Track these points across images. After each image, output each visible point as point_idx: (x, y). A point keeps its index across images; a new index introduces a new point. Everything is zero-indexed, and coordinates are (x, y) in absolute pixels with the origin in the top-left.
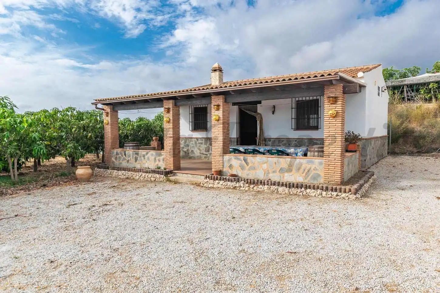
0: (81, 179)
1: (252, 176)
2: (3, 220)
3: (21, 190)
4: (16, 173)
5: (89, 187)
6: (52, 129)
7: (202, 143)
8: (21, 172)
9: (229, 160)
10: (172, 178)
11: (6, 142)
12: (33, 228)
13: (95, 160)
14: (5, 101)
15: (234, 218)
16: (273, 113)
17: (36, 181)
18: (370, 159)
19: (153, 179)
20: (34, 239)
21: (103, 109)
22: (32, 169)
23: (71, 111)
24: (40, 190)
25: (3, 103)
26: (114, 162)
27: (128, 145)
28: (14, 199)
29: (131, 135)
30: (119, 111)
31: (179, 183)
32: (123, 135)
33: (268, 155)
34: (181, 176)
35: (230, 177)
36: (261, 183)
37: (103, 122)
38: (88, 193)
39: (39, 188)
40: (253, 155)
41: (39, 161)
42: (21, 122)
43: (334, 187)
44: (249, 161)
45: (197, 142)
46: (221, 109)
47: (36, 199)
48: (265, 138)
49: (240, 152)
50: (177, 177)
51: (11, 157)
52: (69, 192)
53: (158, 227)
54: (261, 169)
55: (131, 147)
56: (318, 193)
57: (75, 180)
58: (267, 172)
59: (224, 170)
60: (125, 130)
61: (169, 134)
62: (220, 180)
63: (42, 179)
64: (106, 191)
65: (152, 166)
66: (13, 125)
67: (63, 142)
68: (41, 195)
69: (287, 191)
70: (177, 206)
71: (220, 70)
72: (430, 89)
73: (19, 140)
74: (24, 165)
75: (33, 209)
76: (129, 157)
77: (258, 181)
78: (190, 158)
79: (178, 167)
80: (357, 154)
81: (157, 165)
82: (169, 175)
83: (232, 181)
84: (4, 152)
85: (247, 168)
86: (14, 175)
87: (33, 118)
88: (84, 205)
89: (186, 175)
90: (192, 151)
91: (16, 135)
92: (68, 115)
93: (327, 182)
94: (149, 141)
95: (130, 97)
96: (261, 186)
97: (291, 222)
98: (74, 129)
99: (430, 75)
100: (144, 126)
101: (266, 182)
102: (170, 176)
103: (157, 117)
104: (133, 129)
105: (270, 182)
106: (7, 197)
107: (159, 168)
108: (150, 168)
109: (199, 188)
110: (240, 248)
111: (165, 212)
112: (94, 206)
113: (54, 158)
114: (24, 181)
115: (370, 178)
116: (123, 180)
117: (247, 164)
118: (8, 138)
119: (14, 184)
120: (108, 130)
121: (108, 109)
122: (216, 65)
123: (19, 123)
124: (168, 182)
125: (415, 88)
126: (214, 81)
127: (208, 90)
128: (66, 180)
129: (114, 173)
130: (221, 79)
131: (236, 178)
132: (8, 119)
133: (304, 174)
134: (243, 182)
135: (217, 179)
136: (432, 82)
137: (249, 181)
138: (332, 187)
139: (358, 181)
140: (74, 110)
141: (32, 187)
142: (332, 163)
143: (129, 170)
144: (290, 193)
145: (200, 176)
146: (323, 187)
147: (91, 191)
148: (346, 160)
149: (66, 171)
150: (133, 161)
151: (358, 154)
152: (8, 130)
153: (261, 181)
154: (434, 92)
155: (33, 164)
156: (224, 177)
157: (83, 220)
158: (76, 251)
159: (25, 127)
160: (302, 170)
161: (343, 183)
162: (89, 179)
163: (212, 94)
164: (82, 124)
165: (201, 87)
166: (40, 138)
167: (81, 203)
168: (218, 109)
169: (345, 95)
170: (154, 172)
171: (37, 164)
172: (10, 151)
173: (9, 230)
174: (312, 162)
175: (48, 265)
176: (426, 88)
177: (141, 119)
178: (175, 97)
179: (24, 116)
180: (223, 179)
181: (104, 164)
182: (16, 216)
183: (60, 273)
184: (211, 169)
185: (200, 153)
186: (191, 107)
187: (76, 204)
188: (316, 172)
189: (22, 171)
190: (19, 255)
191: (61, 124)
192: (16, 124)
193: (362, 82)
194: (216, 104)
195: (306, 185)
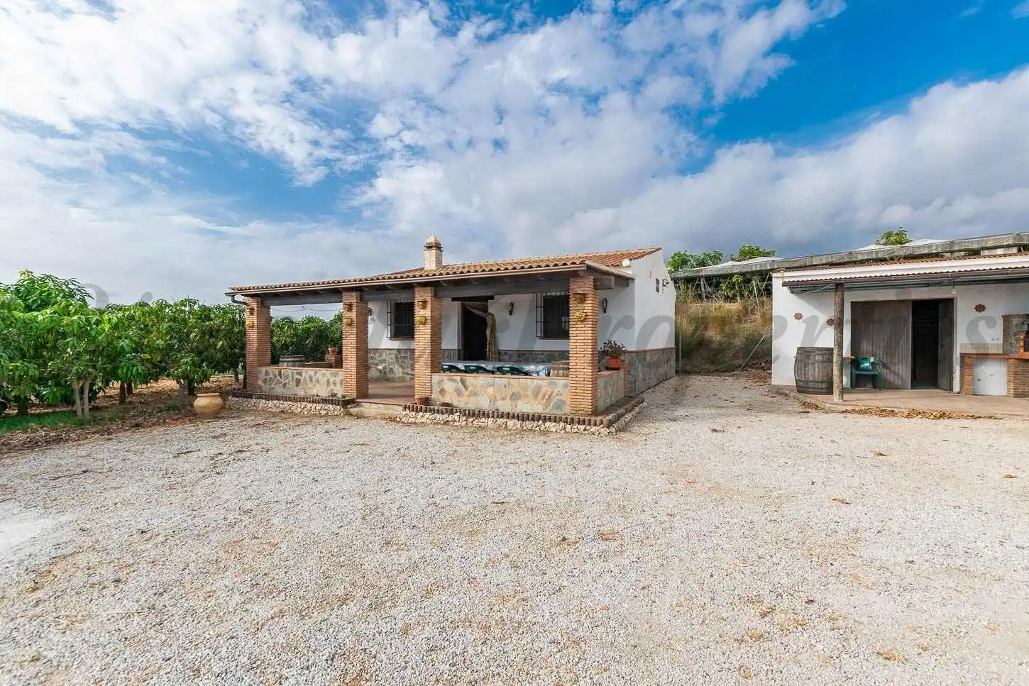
0: (203, 414)
1: (472, 404)
2: (61, 479)
3: (94, 433)
4: (87, 407)
5: (217, 427)
6: (155, 333)
7: (406, 358)
8: (96, 405)
9: (440, 382)
10: (354, 410)
11: (69, 354)
12: (115, 488)
13: (231, 385)
14: (70, 286)
15: (434, 463)
16: (511, 313)
17: (122, 418)
18: (644, 380)
19: (323, 412)
20: (115, 504)
21: (245, 304)
22: (117, 400)
23: (190, 306)
24: (129, 433)
25: (67, 290)
26: (262, 387)
27: (286, 359)
28: (81, 448)
29: (292, 343)
30: (271, 307)
31: (365, 418)
32: (278, 345)
33: (498, 375)
34: (368, 408)
35: (441, 408)
36: (484, 414)
37: (244, 323)
38: (213, 434)
39: (127, 430)
40: (478, 375)
41: (129, 386)
42: (98, 323)
43: (582, 418)
44: (468, 383)
45: (399, 356)
46: (429, 307)
47: (122, 446)
48: (498, 350)
49: (458, 370)
50: (362, 409)
51: (79, 379)
52: (181, 434)
53: (319, 479)
54: (485, 395)
55: (290, 364)
56: (561, 427)
57: (194, 416)
58: (493, 400)
59: (432, 397)
60: (283, 336)
61: (349, 344)
62: (426, 411)
63: (134, 416)
64: (243, 431)
65: (324, 393)
66: (83, 327)
67: (174, 355)
68: (130, 441)
69: (519, 426)
70: (354, 449)
71: (438, 247)
72: (734, 283)
73: (95, 351)
74: (101, 394)
75: (115, 461)
76: (287, 378)
77: (480, 411)
78: (388, 380)
79: (363, 394)
80: (621, 373)
81: (332, 390)
82: (349, 406)
83: (442, 413)
84: (66, 370)
85: (467, 393)
86: (83, 409)
87: (120, 315)
88: (204, 453)
89: (376, 406)
90: (391, 369)
91: (88, 343)
92: (184, 312)
93: (574, 412)
94: (323, 353)
95: (289, 286)
96: (483, 420)
97: (511, 466)
98: (193, 334)
99: (734, 263)
100: (314, 330)
101: (490, 412)
102: (351, 408)
103: (338, 316)
104: (296, 335)
105: (496, 414)
106: (68, 444)
107: (334, 395)
108: (319, 396)
109: (394, 424)
110: (430, 501)
111: (334, 458)
112: (220, 454)
113: (156, 381)
114: (101, 420)
115: (636, 406)
116: (275, 415)
117: (466, 387)
118: (74, 347)
119: (81, 424)
120: (253, 337)
121: (253, 303)
122: (431, 240)
123: (94, 323)
124: (347, 417)
125: (714, 281)
126: (429, 263)
127: (408, 279)
128: (176, 417)
129: (261, 405)
130: (439, 261)
131: (449, 408)
132: (75, 318)
133: (545, 401)
134: (458, 414)
135: (421, 411)
136: (736, 274)
137: (467, 413)
138: (579, 419)
139: (616, 410)
140: (195, 303)
141: (115, 428)
142: (580, 385)
143: (286, 399)
144: (522, 427)
145: (396, 406)
146: (567, 418)
147: (219, 431)
148: (601, 382)
149: (178, 403)
150: (293, 385)
151: (623, 372)
152: (74, 335)
153: (484, 412)
154: (739, 287)
155: (118, 391)
156: (432, 407)
157: (200, 475)
158: (184, 517)
159: (106, 330)
160: (540, 396)
161: (595, 412)
162: (216, 414)
163: (416, 285)
164: (208, 326)
165: (392, 274)
166: (133, 348)
167: (199, 450)
168: (424, 307)
169: (598, 291)
170: (325, 401)
171: (126, 391)
172: (77, 370)
173: (72, 492)
174: (555, 384)
175: (136, 537)
176: (729, 282)
177: (310, 320)
178: (360, 287)
179: (104, 311)
180: (430, 411)
181: (245, 391)
182: (85, 472)
183: (156, 546)
184: (414, 396)
185: (403, 373)
186: (389, 302)
187: (191, 452)
188: (561, 398)
189: (97, 403)
190: (88, 526)
191: (170, 327)
192: (89, 324)
193: (628, 273)
194: (421, 299)
195: (545, 417)
